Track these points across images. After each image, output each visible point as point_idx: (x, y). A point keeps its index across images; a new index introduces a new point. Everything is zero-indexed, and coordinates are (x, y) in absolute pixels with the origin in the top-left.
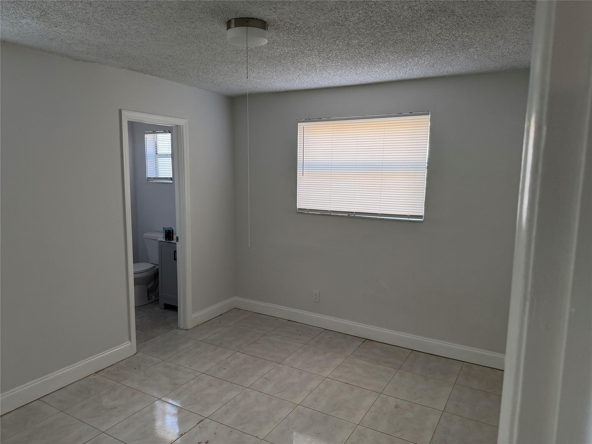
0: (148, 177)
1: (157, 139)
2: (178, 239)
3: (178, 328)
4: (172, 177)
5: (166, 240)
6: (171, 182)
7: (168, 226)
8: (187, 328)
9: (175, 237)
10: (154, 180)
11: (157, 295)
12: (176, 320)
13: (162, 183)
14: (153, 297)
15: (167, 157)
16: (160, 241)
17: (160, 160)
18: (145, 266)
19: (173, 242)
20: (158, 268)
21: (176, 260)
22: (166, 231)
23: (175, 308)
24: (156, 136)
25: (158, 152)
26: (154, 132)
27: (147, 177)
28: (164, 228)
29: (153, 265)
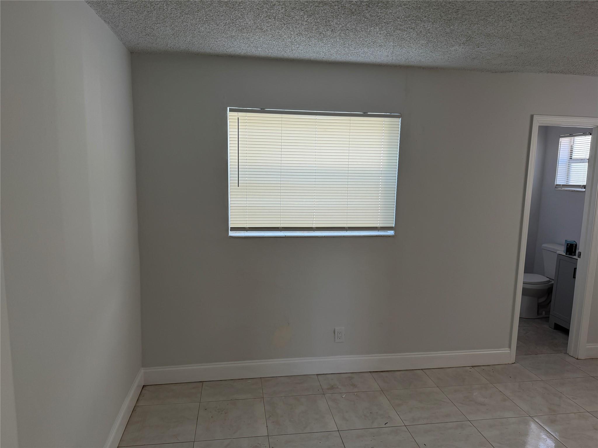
0: (557, 184)
1: (573, 143)
2: (580, 255)
3: (566, 353)
4: (585, 184)
5: (566, 254)
6: (584, 190)
7: (571, 239)
8: (578, 356)
9: (577, 252)
10: (563, 187)
11: (548, 312)
12: (566, 344)
13: (572, 191)
14: (544, 313)
15: (583, 162)
16: (559, 254)
17: (574, 165)
18: (538, 278)
19: (574, 257)
20: (553, 284)
21: (575, 278)
22: (568, 244)
23: (566, 332)
24: (573, 139)
25: (573, 157)
26: (571, 135)
27: (555, 184)
28: (566, 241)
29: (548, 279)
